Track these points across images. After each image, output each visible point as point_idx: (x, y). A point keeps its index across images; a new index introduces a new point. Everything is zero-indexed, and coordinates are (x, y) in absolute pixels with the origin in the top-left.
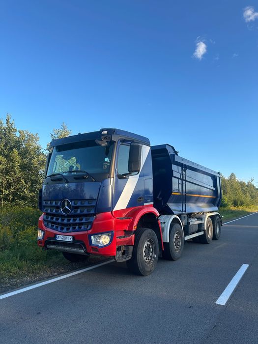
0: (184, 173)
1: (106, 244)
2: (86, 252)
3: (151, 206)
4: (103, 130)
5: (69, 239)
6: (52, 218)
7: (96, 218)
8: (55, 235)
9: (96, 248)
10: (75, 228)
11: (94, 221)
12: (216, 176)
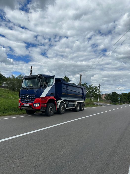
0: (67, 87)
1: (38, 106)
2: (32, 108)
3: (53, 97)
4: (38, 75)
5: (28, 105)
6: (23, 100)
8: (24, 104)
9: (35, 107)
10: (29, 102)
11: (35, 100)
12: (83, 88)
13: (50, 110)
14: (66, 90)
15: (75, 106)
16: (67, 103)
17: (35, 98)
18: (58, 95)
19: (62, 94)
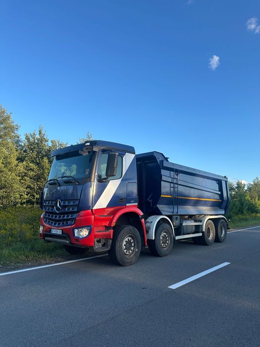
0: (176, 177)
1: (85, 236)
2: (71, 243)
3: (135, 206)
5: (59, 232)
6: (49, 216)
7: (78, 215)
8: (50, 229)
9: (77, 239)
10: (63, 223)
11: (77, 217)
12: (221, 180)
13: (124, 247)
14: (172, 185)
15: (203, 230)
16: (177, 222)
17: (78, 212)
18: (150, 199)
19: (162, 196)
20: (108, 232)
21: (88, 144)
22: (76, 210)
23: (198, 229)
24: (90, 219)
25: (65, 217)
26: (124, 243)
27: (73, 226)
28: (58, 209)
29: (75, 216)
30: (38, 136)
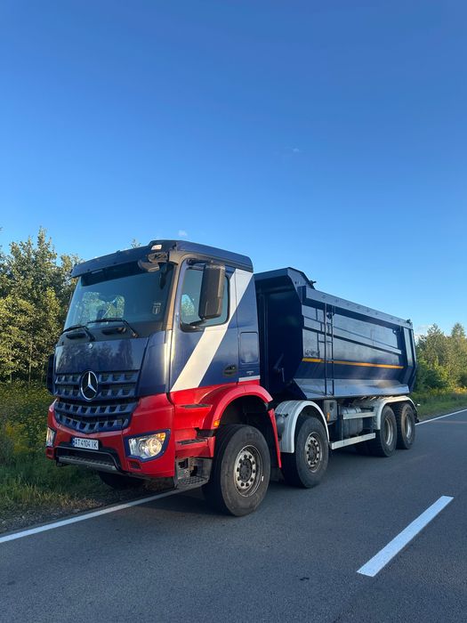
0: (328, 320)
1: (155, 454)
2: (119, 469)
3: (254, 382)
4: (155, 243)
5: (93, 445)
6: (68, 407)
7: (138, 406)
8: (72, 437)
9: (137, 462)
10: (102, 425)
11: (134, 410)
12: (402, 328)
13: (237, 474)
14: (321, 337)
15: (376, 426)
16: (332, 414)
17: (136, 399)
18: (280, 367)
19: (303, 360)
20: (203, 443)
21: (159, 247)
22: (132, 393)
23: (367, 425)
24: (164, 414)
25: (107, 411)
26: (237, 465)
27: (126, 431)
28: (88, 392)
29: (129, 409)
30: (35, 248)
